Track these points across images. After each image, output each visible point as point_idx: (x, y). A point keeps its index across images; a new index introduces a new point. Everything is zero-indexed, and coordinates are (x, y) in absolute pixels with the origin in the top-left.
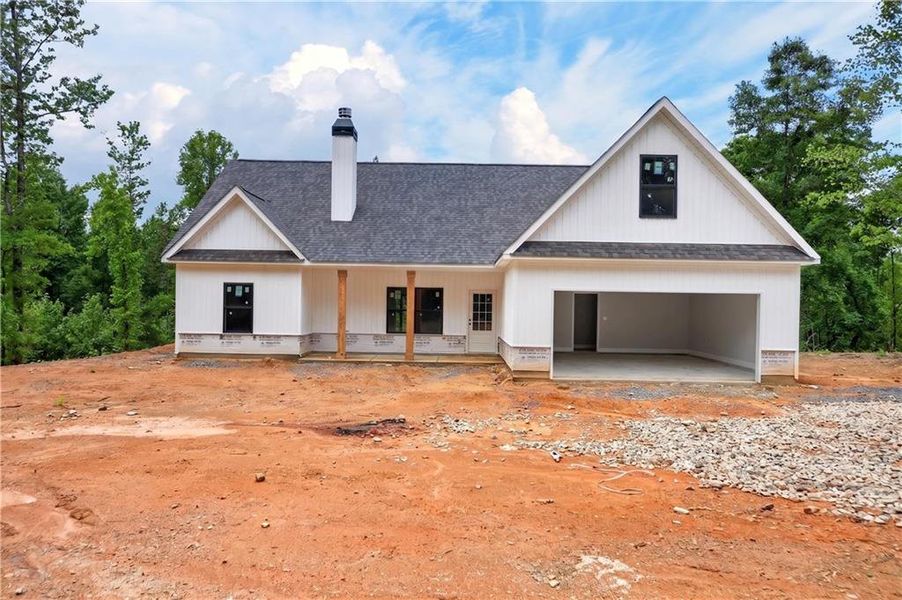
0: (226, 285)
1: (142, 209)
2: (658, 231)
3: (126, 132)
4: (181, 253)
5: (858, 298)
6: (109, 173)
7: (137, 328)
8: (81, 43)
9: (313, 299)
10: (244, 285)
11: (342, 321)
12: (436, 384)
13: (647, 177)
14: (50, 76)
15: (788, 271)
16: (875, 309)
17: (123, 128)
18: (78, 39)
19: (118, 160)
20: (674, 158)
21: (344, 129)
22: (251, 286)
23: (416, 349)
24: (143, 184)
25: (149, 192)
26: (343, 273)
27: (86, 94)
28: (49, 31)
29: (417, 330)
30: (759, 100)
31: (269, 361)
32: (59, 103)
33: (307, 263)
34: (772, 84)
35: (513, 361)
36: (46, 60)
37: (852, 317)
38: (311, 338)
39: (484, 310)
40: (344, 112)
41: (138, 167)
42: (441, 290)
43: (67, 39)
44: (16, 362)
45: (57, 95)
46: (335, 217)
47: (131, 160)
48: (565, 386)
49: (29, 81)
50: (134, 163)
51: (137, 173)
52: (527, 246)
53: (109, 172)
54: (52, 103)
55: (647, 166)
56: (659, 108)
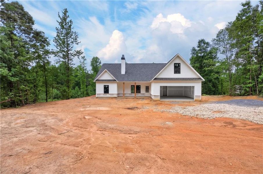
0: (104, 85)
2: (177, 76)
4: (97, 80)
5: (214, 86)
7: (85, 93)
8: (78, 44)
9: (119, 88)
10: (107, 85)
11: (124, 91)
12: (140, 102)
13: (175, 67)
14: (73, 50)
15: (199, 82)
16: (218, 87)
18: (77, 44)
20: (180, 64)
21: (123, 58)
22: (108, 86)
23: (136, 96)
24: (86, 67)
26: (124, 83)
27: (79, 53)
28: (72, 42)
29: (136, 93)
30: (196, 50)
31: (112, 98)
33: (118, 82)
34: (198, 47)
35: (153, 97)
36: (72, 47)
37: (214, 89)
38: (118, 94)
39: (148, 89)
40: (123, 55)
42: (140, 86)
43: (76, 44)
44: (69, 99)
46: (122, 74)
48: (162, 102)
49: (69, 51)
50: (84, 63)
51: (84, 65)
52: (155, 79)
53: (80, 65)
54: (73, 54)
55: (175, 65)
56: (177, 55)
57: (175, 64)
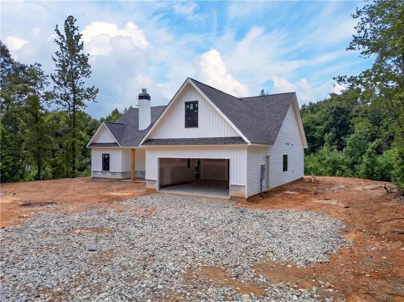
0: (103, 154)
2: (192, 133)
4: (93, 144)
11: (133, 168)
13: (188, 111)
15: (241, 149)
20: (197, 102)
22: (109, 155)
26: (133, 150)
33: (120, 147)
38: (123, 172)
46: (140, 129)
52: (149, 141)
55: (188, 107)
56: (187, 82)
57: (187, 104)
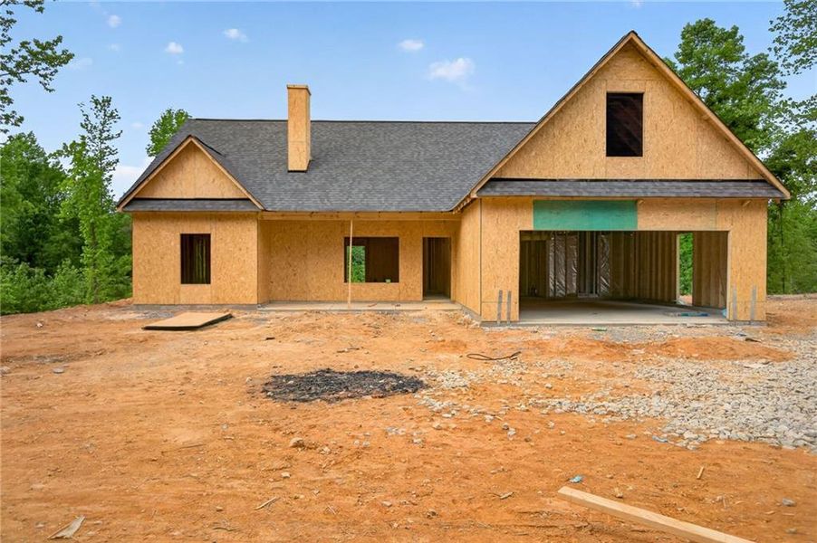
0: (183, 237)
1: (111, 176)
3: (99, 106)
4: (135, 201)
6: (80, 142)
10: (202, 236)
14: (9, 39)
17: (96, 102)
19: (90, 132)
22: (208, 237)
24: (113, 153)
25: (118, 160)
32: (18, 65)
41: (108, 138)
42: (397, 239)
45: (16, 58)
46: (291, 167)
47: (102, 132)
50: (105, 135)
51: (108, 143)
52: (493, 186)
54: (11, 65)
